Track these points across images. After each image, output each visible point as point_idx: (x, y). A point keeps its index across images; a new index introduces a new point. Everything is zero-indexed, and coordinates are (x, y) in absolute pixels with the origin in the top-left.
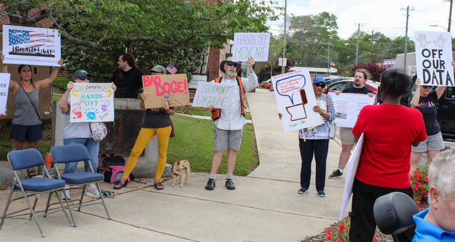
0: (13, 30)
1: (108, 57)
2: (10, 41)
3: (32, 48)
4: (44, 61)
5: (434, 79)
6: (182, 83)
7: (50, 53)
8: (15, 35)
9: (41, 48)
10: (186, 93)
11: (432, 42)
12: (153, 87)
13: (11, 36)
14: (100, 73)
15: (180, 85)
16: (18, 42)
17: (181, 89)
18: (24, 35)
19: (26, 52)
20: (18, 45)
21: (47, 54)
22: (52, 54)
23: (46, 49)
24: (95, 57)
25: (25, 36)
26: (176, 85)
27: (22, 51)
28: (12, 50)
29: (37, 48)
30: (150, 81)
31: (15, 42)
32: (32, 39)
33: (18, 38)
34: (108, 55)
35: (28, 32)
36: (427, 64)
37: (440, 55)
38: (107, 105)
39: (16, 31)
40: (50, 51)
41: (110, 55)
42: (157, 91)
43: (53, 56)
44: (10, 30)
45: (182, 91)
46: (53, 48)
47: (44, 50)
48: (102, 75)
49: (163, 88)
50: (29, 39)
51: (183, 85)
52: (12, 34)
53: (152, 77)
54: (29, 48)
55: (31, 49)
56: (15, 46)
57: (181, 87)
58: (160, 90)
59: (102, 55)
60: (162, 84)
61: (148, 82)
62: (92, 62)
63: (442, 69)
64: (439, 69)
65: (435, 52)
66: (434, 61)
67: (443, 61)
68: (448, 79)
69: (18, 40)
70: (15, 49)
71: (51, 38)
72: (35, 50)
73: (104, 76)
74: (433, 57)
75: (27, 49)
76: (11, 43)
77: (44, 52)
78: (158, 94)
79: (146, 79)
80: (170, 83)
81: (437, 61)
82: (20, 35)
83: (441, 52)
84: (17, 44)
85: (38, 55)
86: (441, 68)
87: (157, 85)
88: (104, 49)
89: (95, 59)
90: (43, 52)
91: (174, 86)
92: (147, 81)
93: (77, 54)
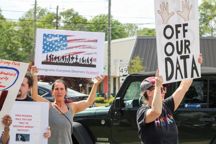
0: (49, 35)
2: (43, 48)
3: (69, 56)
4: (82, 72)
5: (178, 71)
7: (90, 62)
8: (50, 40)
9: (80, 56)
11: (175, 13)
13: (45, 42)
16: (53, 49)
18: (60, 41)
19: (62, 61)
20: (53, 53)
21: (86, 63)
22: (93, 63)
23: (86, 58)
25: (62, 42)
27: (57, 60)
28: (46, 59)
29: (75, 56)
31: (50, 49)
32: (70, 45)
33: (53, 44)
35: (65, 37)
36: (169, 49)
37: (185, 31)
39: (52, 35)
40: (91, 60)
43: (94, 66)
44: (45, 35)
46: (94, 56)
47: (83, 59)
50: (66, 45)
52: (47, 39)
54: (66, 56)
55: (67, 57)
56: (49, 54)
63: (187, 54)
64: (183, 54)
65: (179, 29)
66: (177, 42)
67: (188, 41)
68: (194, 68)
69: (54, 46)
70: (49, 58)
71: (92, 44)
72: (73, 58)
74: (177, 37)
75: (63, 57)
76: (45, 51)
77: (83, 62)
81: (182, 41)
82: (56, 41)
83: (186, 28)
84: (52, 51)
85: (76, 64)
86: (185, 53)
90: (81, 61)
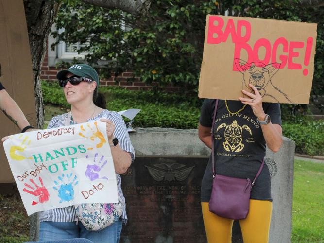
1: (182, 33)
6: (300, 45)
10: (306, 72)
12: (229, 46)
14: (166, 73)
15: (295, 50)
17: (295, 60)
24: (150, 35)
26: (285, 50)
30: (223, 30)
34: (181, 29)
38: (100, 165)
41: (188, 31)
42: (237, 59)
45: (298, 67)
48: (168, 78)
49: (253, 54)
51: (302, 51)
53: (231, 21)
57: (297, 54)
58: (244, 56)
59: (168, 28)
60: (251, 43)
61: (220, 33)
62: (145, 44)
73: (174, 80)
78: (238, 66)
79: (216, 23)
80: (272, 43)
87: (240, 42)
88: (173, 15)
89: (151, 38)
91: (280, 51)
92: (218, 30)
93: (111, 30)
